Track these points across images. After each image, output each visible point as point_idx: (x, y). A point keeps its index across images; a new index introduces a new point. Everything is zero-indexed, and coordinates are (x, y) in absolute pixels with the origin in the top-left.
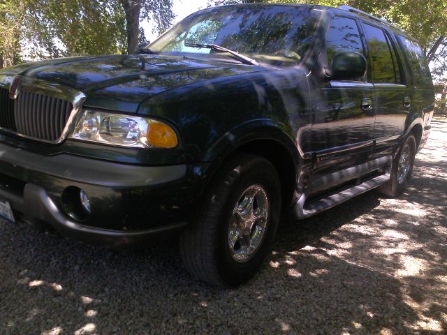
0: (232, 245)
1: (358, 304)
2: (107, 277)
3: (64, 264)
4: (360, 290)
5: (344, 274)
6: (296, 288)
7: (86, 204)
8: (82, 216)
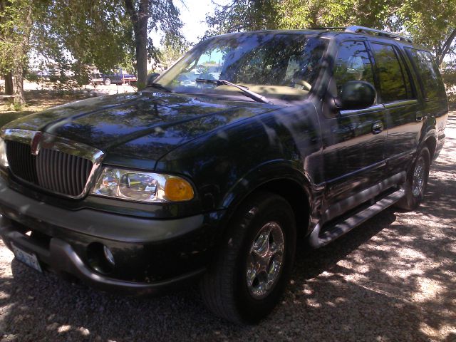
0: (250, 283)
1: (376, 335)
2: (131, 317)
3: (89, 305)
4: (378, 319)
5: (362, 302)
6: (315, 320)
7: (110, 257)
8: (107, 270)
